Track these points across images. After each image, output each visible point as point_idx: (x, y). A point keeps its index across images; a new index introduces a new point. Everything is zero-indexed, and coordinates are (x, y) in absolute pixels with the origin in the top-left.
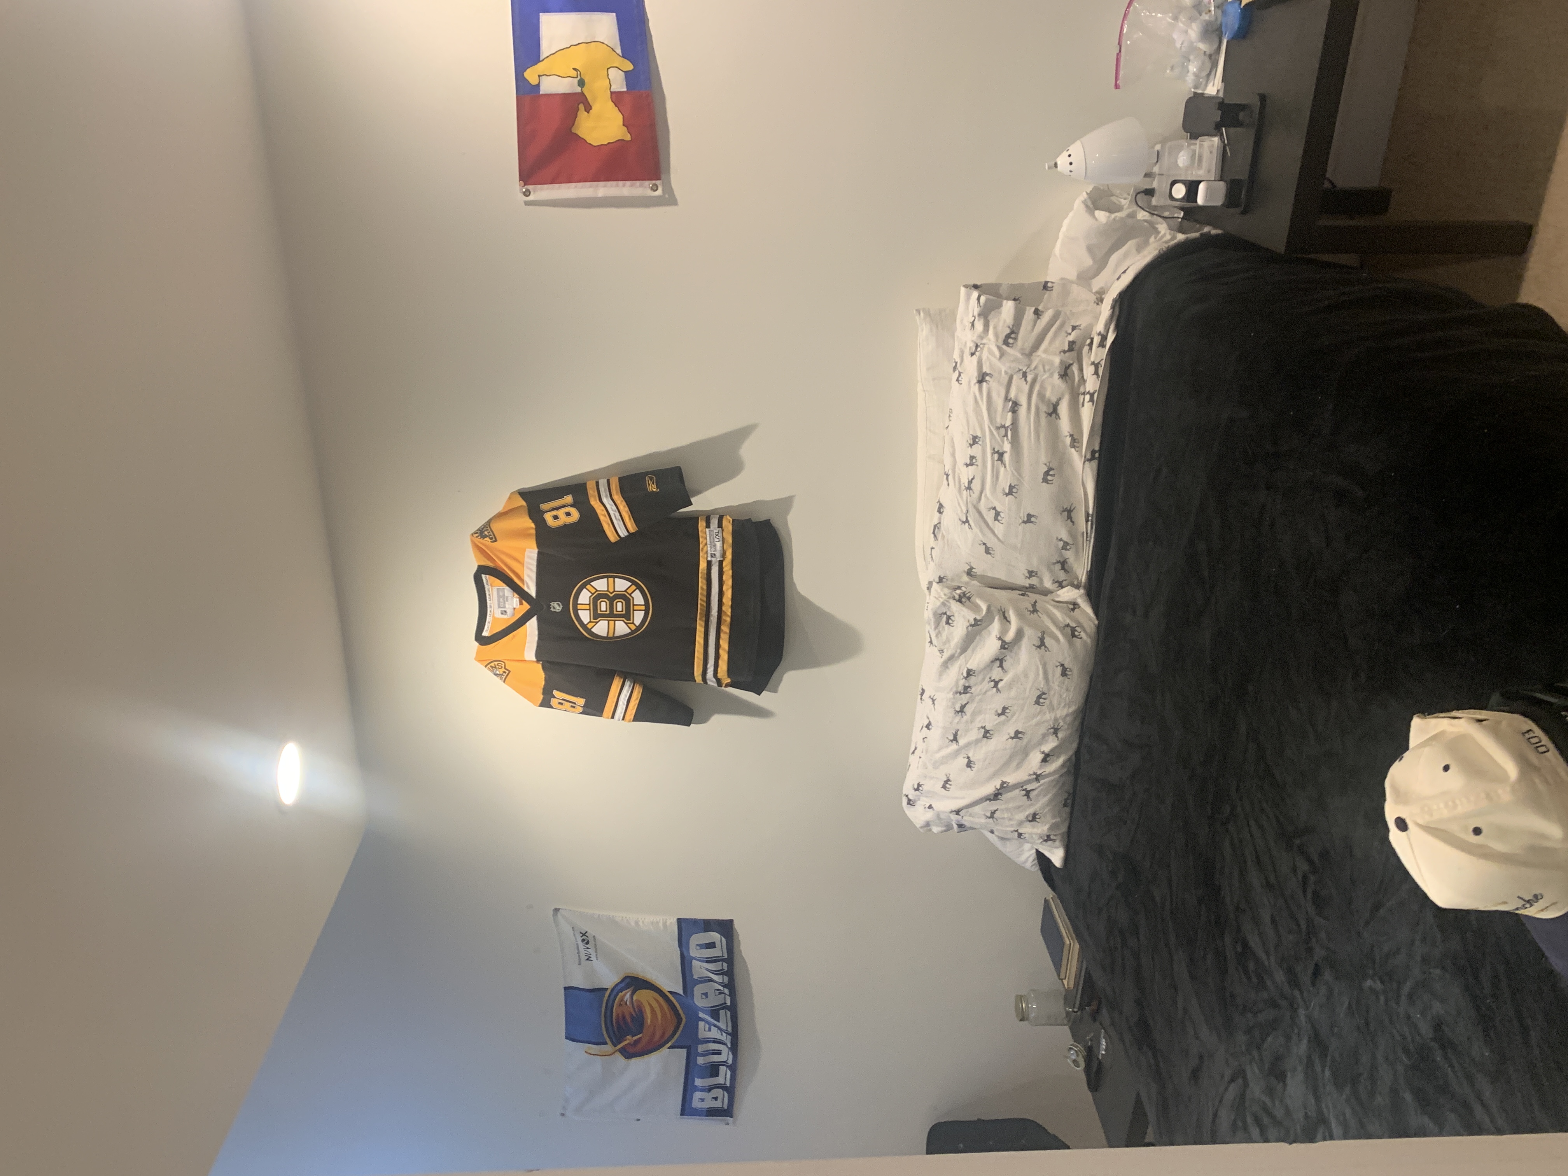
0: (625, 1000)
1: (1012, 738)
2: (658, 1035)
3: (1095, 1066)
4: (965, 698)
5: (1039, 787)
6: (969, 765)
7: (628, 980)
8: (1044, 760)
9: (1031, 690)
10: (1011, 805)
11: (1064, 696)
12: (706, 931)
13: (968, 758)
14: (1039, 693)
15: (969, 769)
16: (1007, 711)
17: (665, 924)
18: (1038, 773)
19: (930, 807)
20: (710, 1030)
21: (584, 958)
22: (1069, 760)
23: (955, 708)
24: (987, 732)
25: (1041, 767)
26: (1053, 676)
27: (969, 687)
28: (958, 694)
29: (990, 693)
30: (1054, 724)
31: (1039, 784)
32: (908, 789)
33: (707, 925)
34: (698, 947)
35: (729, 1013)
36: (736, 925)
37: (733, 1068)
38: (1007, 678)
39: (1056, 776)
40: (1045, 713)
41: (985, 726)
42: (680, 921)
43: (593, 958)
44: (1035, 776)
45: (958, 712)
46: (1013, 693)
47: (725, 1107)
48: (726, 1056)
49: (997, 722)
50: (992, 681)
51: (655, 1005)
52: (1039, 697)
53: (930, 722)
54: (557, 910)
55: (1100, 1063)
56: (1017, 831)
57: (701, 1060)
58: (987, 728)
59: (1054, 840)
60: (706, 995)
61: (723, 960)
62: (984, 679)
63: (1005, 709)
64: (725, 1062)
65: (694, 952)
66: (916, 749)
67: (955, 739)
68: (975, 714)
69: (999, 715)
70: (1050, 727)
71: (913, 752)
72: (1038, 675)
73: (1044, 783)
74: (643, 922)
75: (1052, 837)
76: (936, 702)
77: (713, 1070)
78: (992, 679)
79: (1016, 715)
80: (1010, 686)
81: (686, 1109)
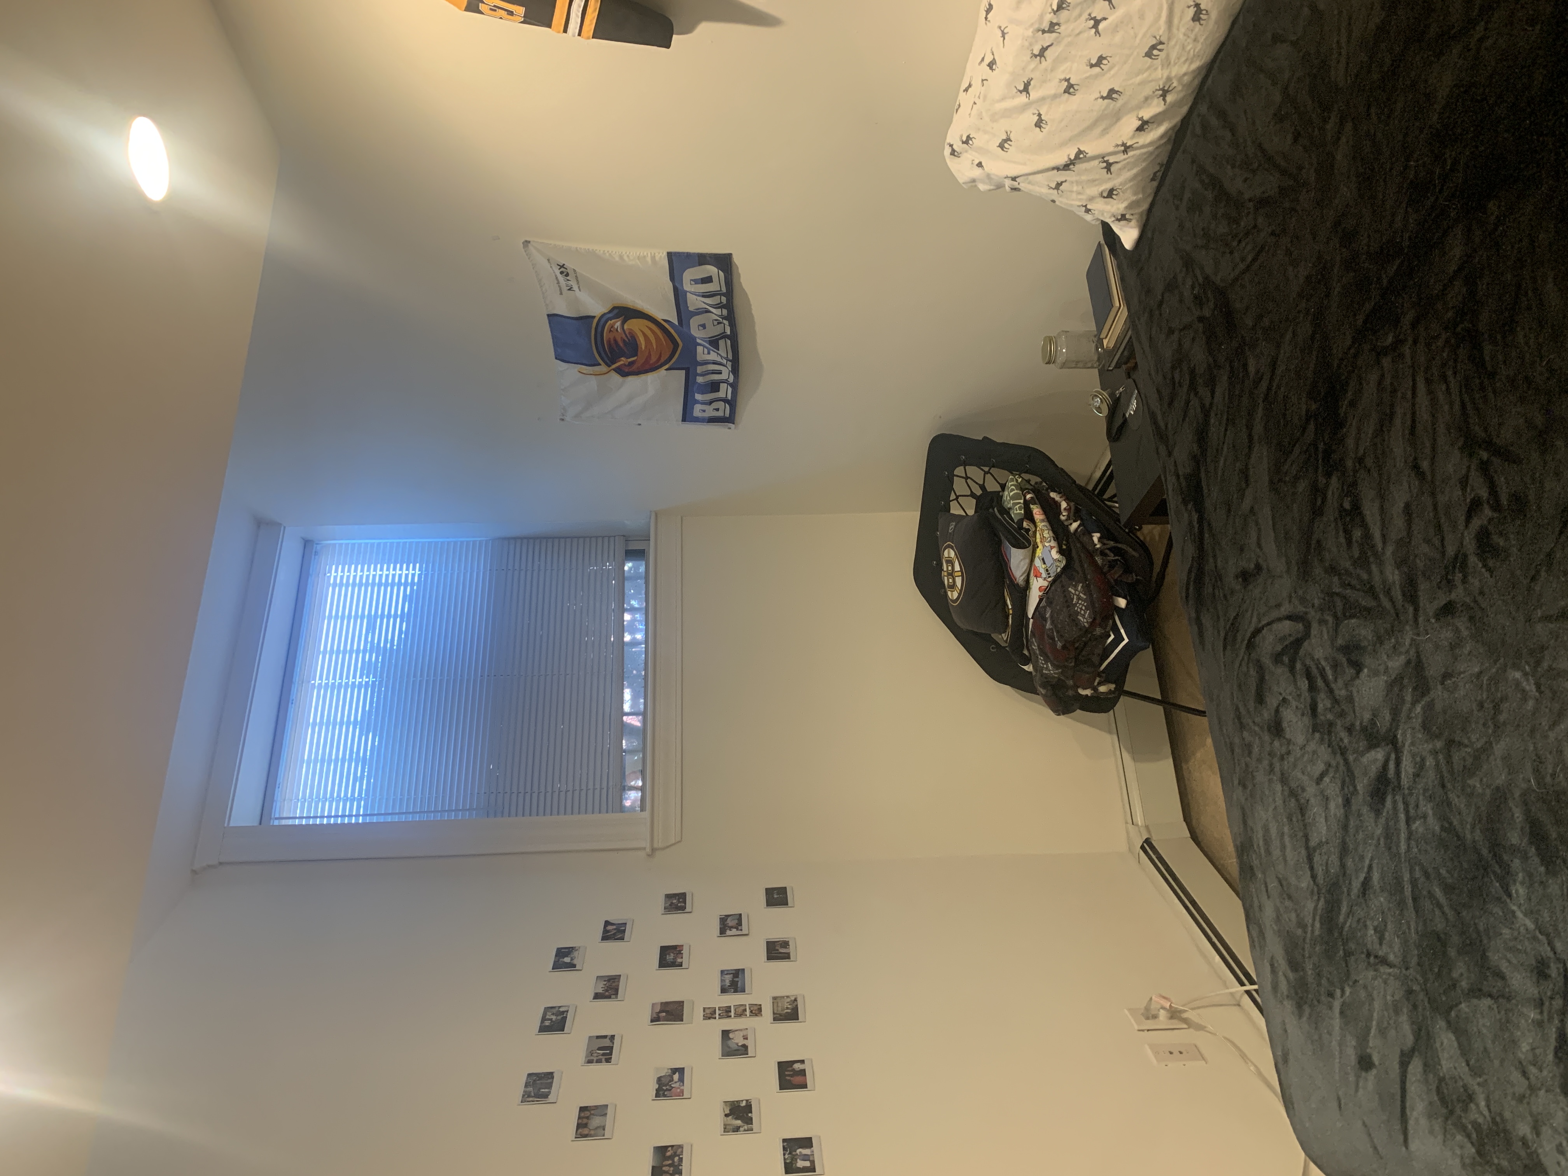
0: (616, 327)
1: (1103, 98)
2: (653, 359)
3: (1118, 422)
4: (1048, 38)
5: (1125, 160)
6: (1039, 124)
7: (616, 311)
8: (1140, 129)
9: (1144, 35)
10: (1084, 178)
11: (1189, 48)
12: (700, 264)
13: (1040, 115)
14: (1154, 42)
15: (1038, 129)
16: (1105, 62)
17: (653, 258)
18: (1128, 145)
19: (980, 165)
20: (709, 353)
21: (565, 289)
22: (1172, 128)
23: (1032, 50)
24: (1071, 86)
25: (1133, 137)
26: (1181, 19)
27: (1058, 24)
28: (1040, 33)
29: (1085, 35)
30: (1165, 83)
31: (1126, 156)
32: (954, 137)
33: (702, 259)
34: (693, 283)
35: (729, 342)
36: (736, 259)
37: (734, 386)
38: (1114, 17)
39: (1151, 149)
40: (1156, 69)
41: (1069, 79)
42: (670, 255)
43: (575, 287)
44: (1123, 148)
45: (1036, 56)
46: (1118, 38)
47: (727, 414)
48: (726, 374)
49: (1087, 75)
50: (1092, 19)
51: (649, 333)
52: (1153, 47)
53: (994, 59)
54: (526, 243)
55: (1125, 421)
56: (1086, 206)
57: (700, 380)
58: (1072, 82)
59: (1129, 220)
60: (704, 326)
61: (721, 295)
62: (1080, 15)
63: (1101, 59)
64: (726, 380)
65: (687, 286)
66: (970, 86)
67: (1026, 89)
68: (1058, 61)
69: (1092, 66)
70: (1158, 88)
71: (966, 90)
72: (1160, 16)
73: (1133, 156)
74: (628, 256)
75: (1127, 217)
76: (1006, 36)
77: (714, 387)
78: (1093, 16)
79: (1116, 68)
80: (1115, 29)
81: (687, 416)
